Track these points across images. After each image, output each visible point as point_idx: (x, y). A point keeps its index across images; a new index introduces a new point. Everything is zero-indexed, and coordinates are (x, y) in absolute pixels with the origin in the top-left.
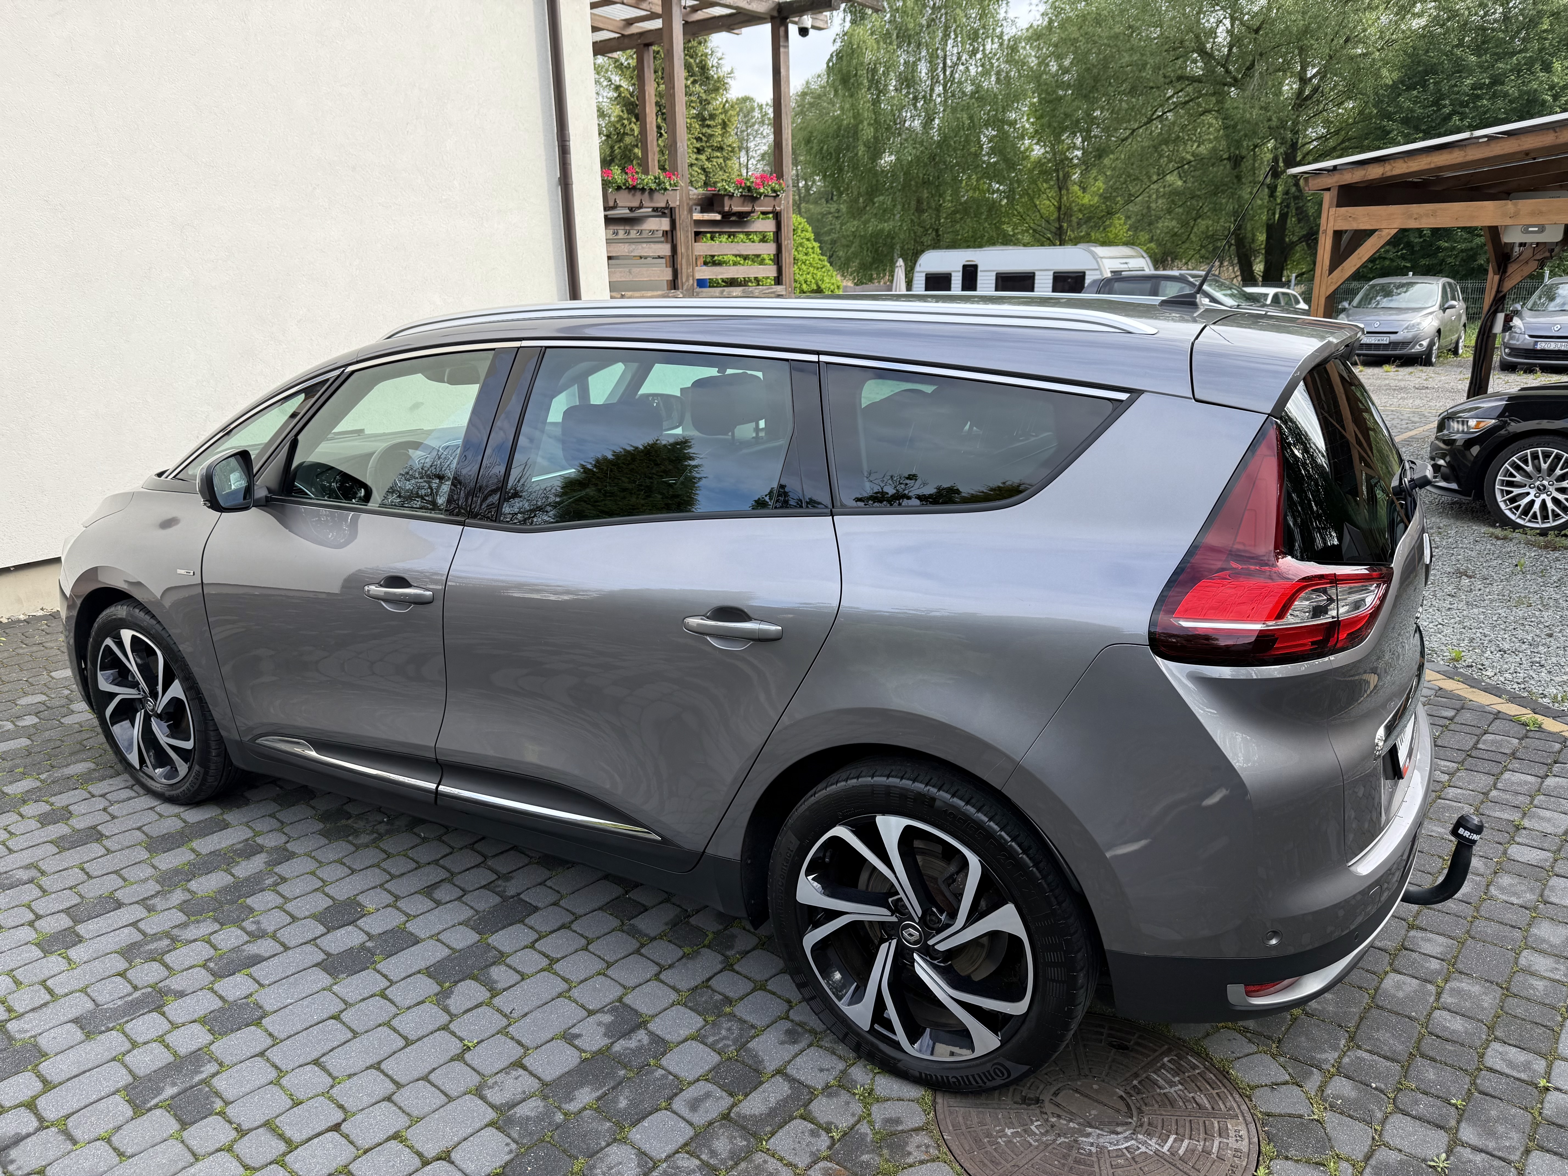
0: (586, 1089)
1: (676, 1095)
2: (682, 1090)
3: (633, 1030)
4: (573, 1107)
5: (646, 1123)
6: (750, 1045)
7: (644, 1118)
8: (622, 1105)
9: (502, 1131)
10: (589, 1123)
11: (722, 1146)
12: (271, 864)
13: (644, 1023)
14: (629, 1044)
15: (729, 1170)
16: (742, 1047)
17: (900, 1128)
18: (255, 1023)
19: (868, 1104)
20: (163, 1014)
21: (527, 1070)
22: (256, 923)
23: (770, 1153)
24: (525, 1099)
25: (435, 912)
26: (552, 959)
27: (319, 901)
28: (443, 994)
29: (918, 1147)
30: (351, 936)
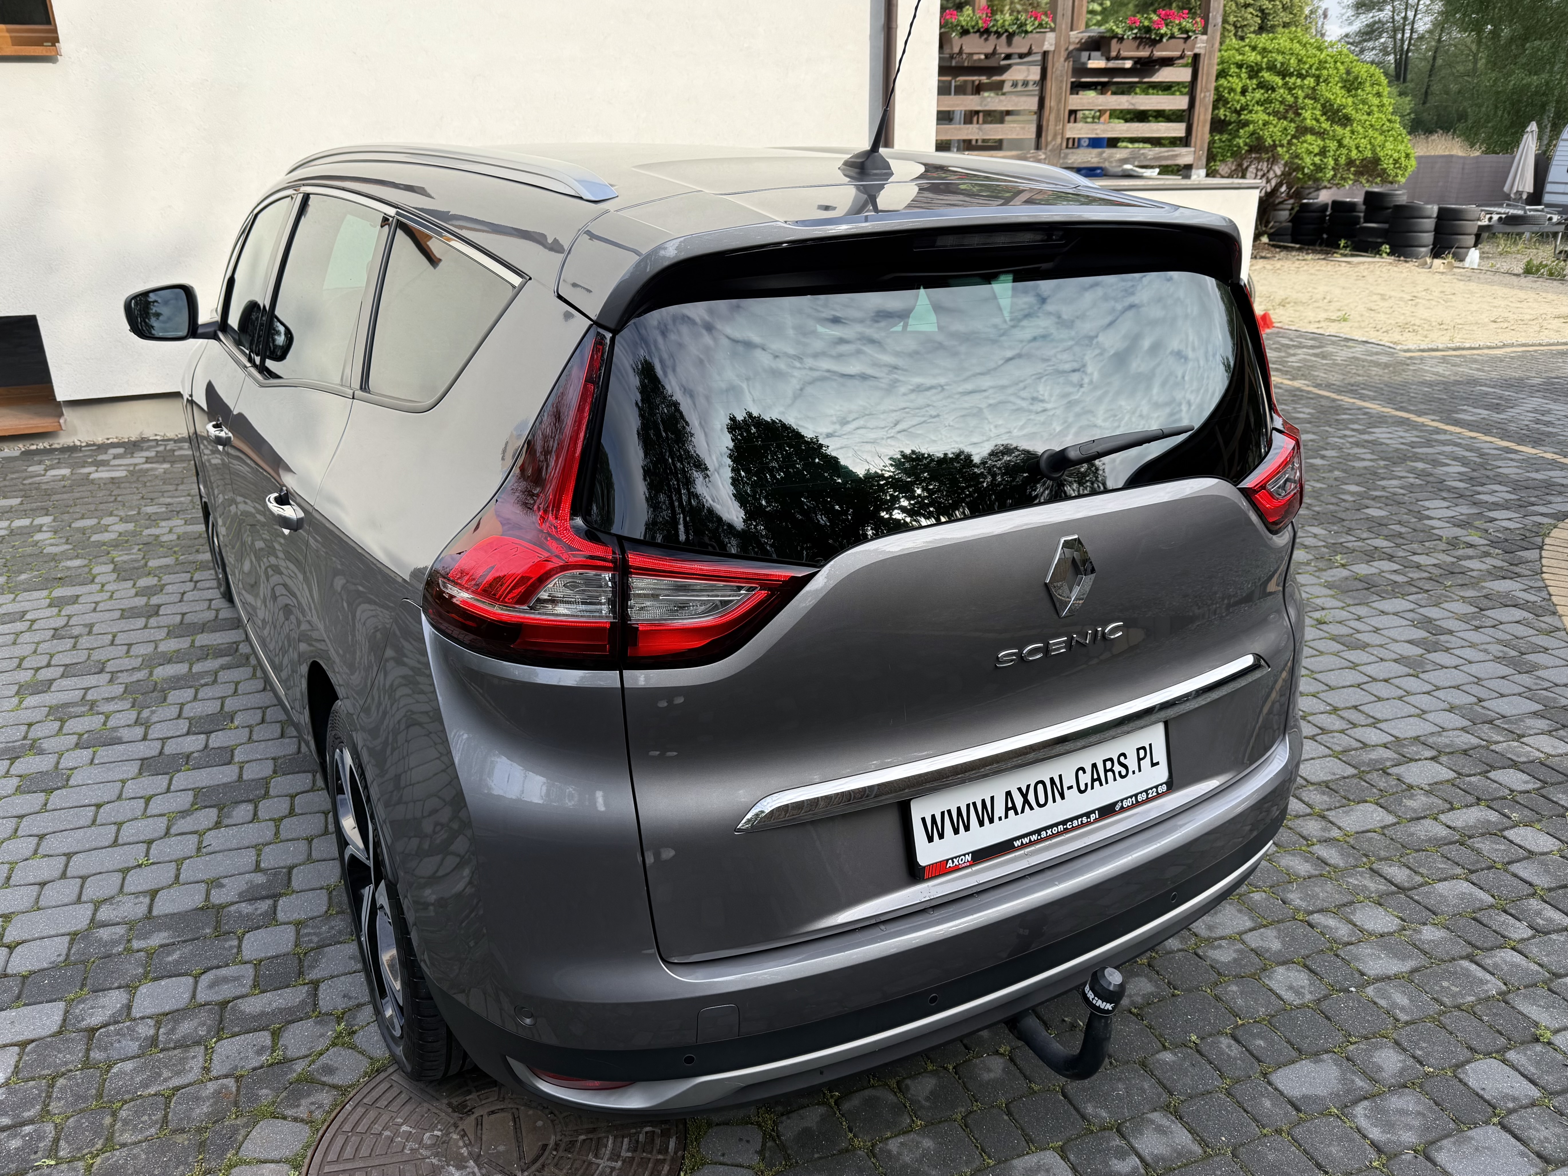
0: (166, 934)
1: (218, 967)
2: (227, 965)
3: (263, 898)
4: (136, 944)
5: (163, 983)
6: (326, 949)
7: (170, 977)
8: (170, 959)
9: (72, 942)
10: (130, 964)
11: (186, 1027)
12: (223, 668)
13: (281, 895)
14: (246, 908)
15: (162, 1050)
16: (320, 947)
17: (324, 1079)
18: (50, 791)
19: (334, 1044)
20: (12, 764)
21: (152, 900)
22: (153, 712)
23: (209, 1051)
24: (118, 924)
25: (270, 743)
26: (292, 813)
27: (212, 707)
28: (184, 813)
29: (312, 1103)
30: (194, 743)
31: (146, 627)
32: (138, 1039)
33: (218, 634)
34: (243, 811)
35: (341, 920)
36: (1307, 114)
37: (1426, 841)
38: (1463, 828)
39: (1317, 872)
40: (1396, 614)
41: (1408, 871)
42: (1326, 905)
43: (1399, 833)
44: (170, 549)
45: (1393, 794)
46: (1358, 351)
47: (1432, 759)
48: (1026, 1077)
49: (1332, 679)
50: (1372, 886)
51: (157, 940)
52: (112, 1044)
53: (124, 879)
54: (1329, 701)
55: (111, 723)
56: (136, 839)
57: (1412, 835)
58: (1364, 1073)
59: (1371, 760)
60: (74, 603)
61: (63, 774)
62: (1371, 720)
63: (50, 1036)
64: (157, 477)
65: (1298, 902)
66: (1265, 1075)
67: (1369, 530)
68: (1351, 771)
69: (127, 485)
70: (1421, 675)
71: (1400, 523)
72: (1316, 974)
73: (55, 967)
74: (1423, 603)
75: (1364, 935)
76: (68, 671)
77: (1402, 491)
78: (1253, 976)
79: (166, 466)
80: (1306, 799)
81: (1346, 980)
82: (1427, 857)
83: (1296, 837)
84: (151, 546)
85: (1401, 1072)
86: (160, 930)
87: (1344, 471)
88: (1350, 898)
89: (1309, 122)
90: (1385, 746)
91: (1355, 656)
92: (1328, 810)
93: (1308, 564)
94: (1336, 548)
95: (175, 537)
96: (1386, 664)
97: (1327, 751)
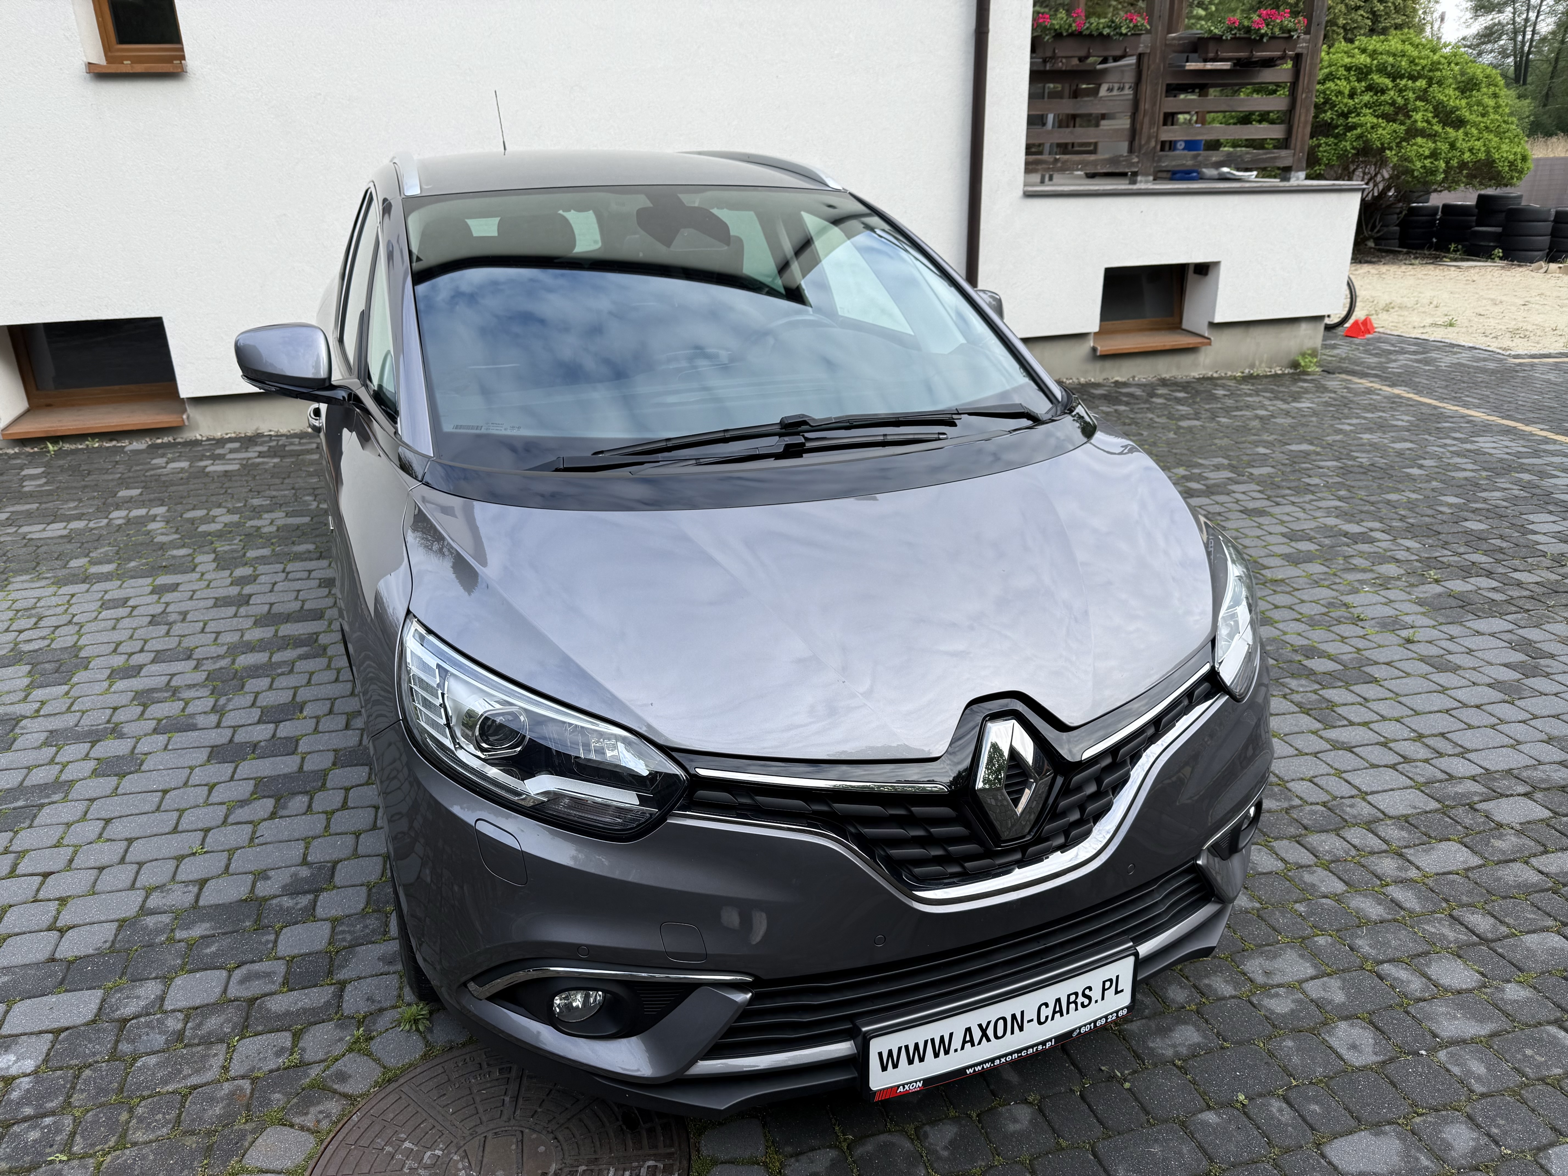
0: (208, 925)
1: (253, 962)
2: (261, 960)
3: (306, 893)
4: (179, 935)
5: (198, 975)
6: (358, 948)
7: (206, 969)
8: (208, 951)
9: (120, 929)
10: (170, 954)
11: (213, 1023)
12: (301, 657)
13: (322, 890)
14: (287, 902)
15: (186, 1046)
16: (352, 946)
17: (336, 1086)
18: (122, 775)
19: (350, 1050)
20: (92, 747)
21: (201, 890)
22: (229, 700)
23: (231, 1049)
24: (165, 913)
25: (334, 734)
26: (344, 806)
27: (284, 697)
28: (243, 803)
29: (321, 1112)
30: (262, 732)
31: (235, 615)
32: (165, 1033)
33: (300, 624)
34: (299, 802)
35: (377, 919)
36: (1418, 116)
37: (1515, 887)
38: (1557, 874)
39: (1390, 917)
40: (1492, 635)
41: (1492, 920)
42: (1398, 954)
43: (1483, 877)
44: (268, 540)
45: (1480, 832)
46: (1464, 358)
47: (1525, 795)
48: (1054, 1130)
49: (1418, 703)
50: (1451, 935)
51: (198, 931)
52: (140, 1037)
53: (177, 867)
54: (1413, 727)
55: (190, 710)
56: (194, 827)
57: (1499, 879)
58: (1430, 1150)
59: (1456, 793)
60: (173, 591)
61: (137, 759)
62: (1460, 750)
63: (83, 1025)
64: (266, 470)
65: (1366, 949)
66: (1318, 1145)
67: (1467, 544)
68: (1434, 805)
69: (238, 478)
70: (1516, 702)
71: (1501, 537)
72: (1383, 1033)
73: (100, 954)
74: (1522, 623)
75: (1439, 991)
76: (159, 657)
77: (1505, 504)
78: (1311, 1031)
79: (276, 460)
80: (1383, 835)
81: (1416, 1041)
82: (1515, 906)
83: (1369, 876)
84: (252, 537)
85: (1475, 1151)
86: (203, 921)
87: (1441, 481)
88: (1426, 948)
89: (1420, 125)
90: (1473, 778)
91: (1444, 679)
92: (1406, 847)
93: (1399, 578)
94: (1430, 563)
95: (274, 529)
96: (1479, 689)
97: (1409, 782)
